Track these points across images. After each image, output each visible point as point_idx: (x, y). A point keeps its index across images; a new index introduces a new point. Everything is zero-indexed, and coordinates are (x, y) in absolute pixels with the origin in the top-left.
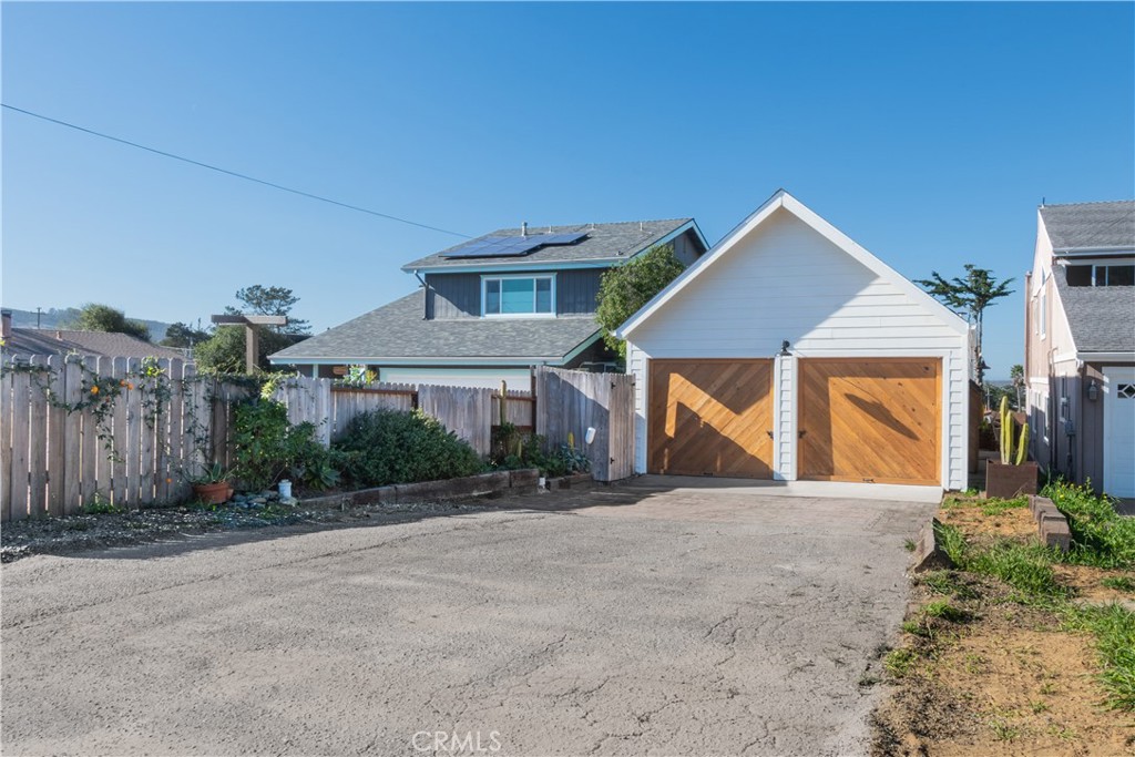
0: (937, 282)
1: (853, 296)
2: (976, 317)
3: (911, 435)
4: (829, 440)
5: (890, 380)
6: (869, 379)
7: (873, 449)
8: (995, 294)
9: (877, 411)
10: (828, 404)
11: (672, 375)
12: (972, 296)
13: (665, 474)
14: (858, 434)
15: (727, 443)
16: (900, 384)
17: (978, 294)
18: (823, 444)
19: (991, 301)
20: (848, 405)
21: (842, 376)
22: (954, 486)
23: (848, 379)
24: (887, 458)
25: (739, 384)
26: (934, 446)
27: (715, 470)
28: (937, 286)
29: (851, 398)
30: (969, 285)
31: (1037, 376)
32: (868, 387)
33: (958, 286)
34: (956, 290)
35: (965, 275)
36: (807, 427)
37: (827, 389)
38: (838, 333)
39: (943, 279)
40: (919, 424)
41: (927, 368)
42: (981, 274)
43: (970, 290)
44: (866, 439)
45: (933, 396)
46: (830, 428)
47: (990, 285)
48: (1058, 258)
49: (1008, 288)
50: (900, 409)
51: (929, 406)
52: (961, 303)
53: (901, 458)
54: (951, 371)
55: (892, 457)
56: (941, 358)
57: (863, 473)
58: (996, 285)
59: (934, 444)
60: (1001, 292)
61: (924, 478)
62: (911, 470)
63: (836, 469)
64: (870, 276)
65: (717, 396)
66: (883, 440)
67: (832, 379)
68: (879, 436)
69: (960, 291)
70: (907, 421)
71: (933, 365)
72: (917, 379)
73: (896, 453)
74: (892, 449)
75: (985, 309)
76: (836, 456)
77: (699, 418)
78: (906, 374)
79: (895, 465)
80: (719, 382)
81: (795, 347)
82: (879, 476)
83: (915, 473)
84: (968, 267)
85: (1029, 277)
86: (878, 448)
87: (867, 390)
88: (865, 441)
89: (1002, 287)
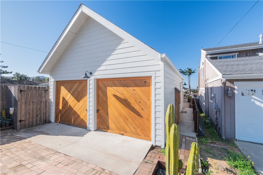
0: (181, 71)
1: (114, 50)
2: (189, 77)
3: (139, 114)
4: (107, 114)
5: (130, 88)
6: (122, 87)
7: (123, 120)
8: (193, 73)
9: (125, 102)
10: (107, 99)
11: (61, 86)
12: (188, 73)
13: (59, 123)
14: (118, 112)
15: (75, 113)
16: (134, 90)
17: (189, 73)
18: (105, 116)
19: (192, 74)
20: (114, 99)
21: (112, 87)
22: (158, 144)
23: (114, 88)
24: (129, 124)
25: (79, 90)
26: (149, 121)
27: (72, 123)
28: (181, 72)
29: (115, 96)
30: (188, 71)
31: (201, 87)
32: (122, 91)
33: (185, 71)
34: (185, 72)
35: (187, 70)
36: (100, 108)
37: (106, 92)
38: (108, 67)
39: (182, 70)
40: (143, 109)
41: (146, 82)
42: (190, 69)
43: (188, 72)
44: (121, 115)
45: (148, 95)
46: (107, 109)
47: (191, 71)
48: (207, 55)
49: (195, 71)
50: (134, 102)
51: (147, 101)
52: (186, 75)
53: (135, 125)
54: (155, 83)
55: (131, 124)
56: (151, 77)
57: (120, 130)
58: (193, 71)
59: (149, 120)
60: (193, 72)
61: (145, 136)
62: (139, 131)
63: (110, 127)
64: (120, 40)
65: (73, 95)
66: (127, 116)
67: (108, 88)
68: (126, 114)
69: (186, 72)
70: (137, 107)
71: (148, 80)
72: (141, 88)
73: (132, 122)
74: (131, 121)
75: (191, 75)
76: (110, 121)
77: (68, 103)
78: (137, 86)
79: (132, 128)
80: (73, 90)
81: (94, 74)
82: (126, 132)
83: (141, 133)
84: (187, 68)
85: (199, 67)
86: (126, 119)
87: (121, 93)
88: (120, 116)
89: (194, 71)
